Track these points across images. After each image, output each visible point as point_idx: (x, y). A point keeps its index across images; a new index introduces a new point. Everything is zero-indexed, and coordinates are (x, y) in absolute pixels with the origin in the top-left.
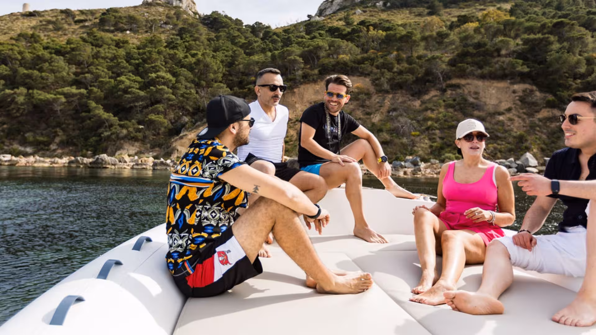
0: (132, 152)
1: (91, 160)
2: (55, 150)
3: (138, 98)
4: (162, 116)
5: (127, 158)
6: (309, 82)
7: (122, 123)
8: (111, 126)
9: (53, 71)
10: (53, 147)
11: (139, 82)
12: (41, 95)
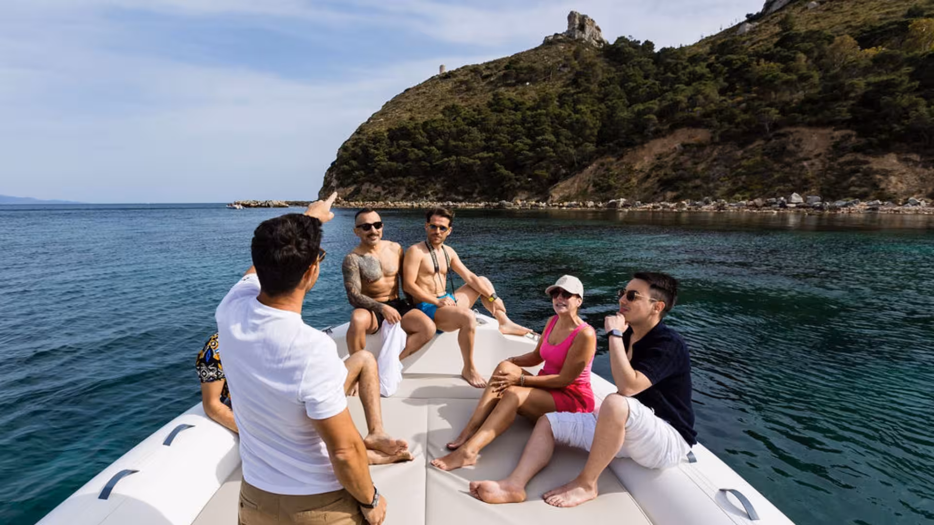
0: (523, 198)
1: (497, 204)
2: (476, 198)
3: (528, 158)
4: (545, 170)
5: (519, 202)
6: (659, 137)
7: (517, 177)
8: (510, 179)
9: (471, 141)
10: (475, 195)
11: (529, 145)
12: (465, 160)
